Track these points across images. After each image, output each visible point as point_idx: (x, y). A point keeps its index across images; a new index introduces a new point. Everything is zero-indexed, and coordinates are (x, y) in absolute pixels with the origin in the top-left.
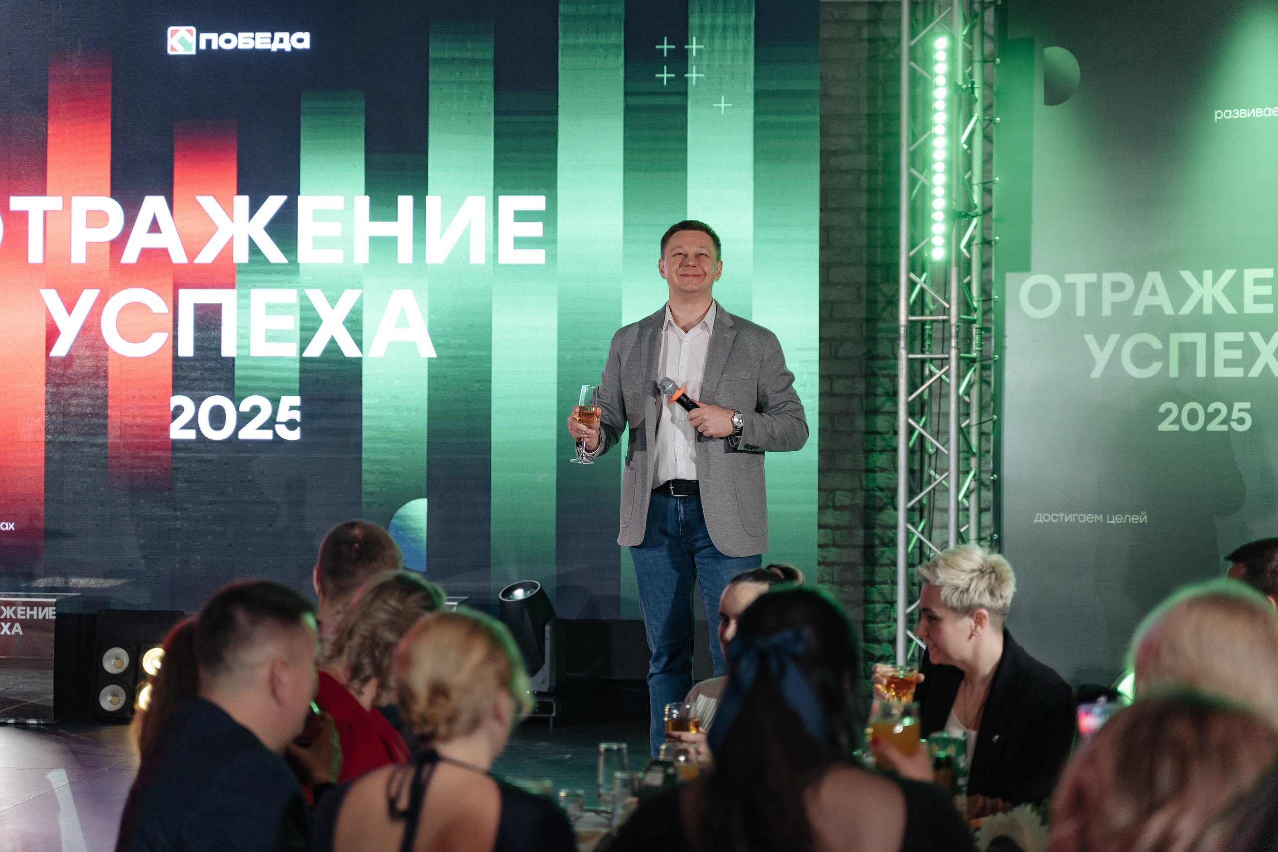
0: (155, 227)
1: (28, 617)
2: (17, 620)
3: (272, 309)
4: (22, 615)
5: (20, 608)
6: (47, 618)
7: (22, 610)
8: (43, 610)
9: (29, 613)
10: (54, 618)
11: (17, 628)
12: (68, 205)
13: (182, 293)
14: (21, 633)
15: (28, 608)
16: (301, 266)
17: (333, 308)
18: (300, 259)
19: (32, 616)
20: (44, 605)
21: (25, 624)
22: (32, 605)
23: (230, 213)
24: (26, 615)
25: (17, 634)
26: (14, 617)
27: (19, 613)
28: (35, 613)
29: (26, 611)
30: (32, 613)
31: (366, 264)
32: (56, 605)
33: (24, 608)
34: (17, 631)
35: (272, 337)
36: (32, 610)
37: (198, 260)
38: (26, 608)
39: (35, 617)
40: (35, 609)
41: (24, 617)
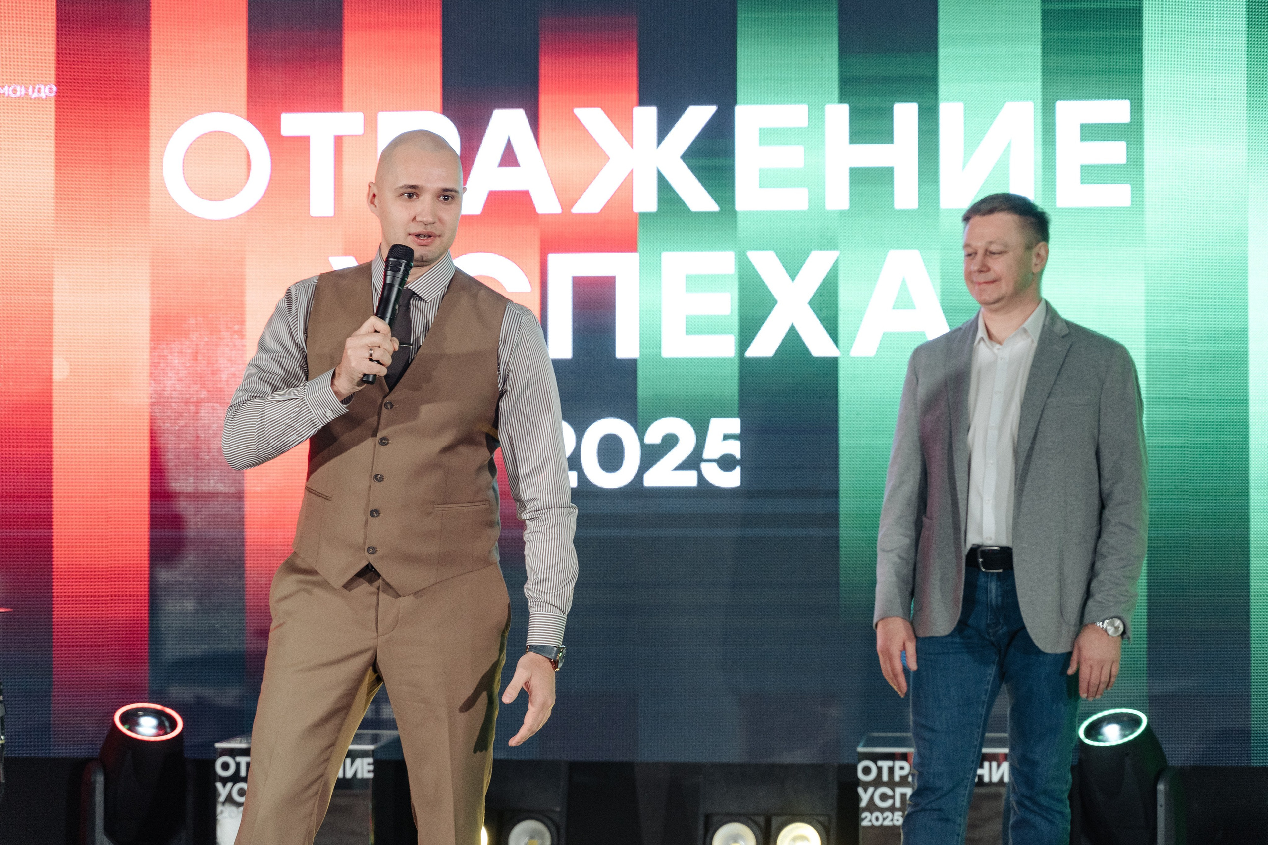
0: (509, 158)
3: (695, 282)
6: (359, 776)
8: (352, 763)
10: (371, 775)
12: (371, 125)
13: (554, 259)
16: (740, 217)
17: (793, 280)
18: (739, 207)
23: (628, 135)
31: (842, 213)
32: (373, 754)
35: (696, 326)
37: (579, 208)
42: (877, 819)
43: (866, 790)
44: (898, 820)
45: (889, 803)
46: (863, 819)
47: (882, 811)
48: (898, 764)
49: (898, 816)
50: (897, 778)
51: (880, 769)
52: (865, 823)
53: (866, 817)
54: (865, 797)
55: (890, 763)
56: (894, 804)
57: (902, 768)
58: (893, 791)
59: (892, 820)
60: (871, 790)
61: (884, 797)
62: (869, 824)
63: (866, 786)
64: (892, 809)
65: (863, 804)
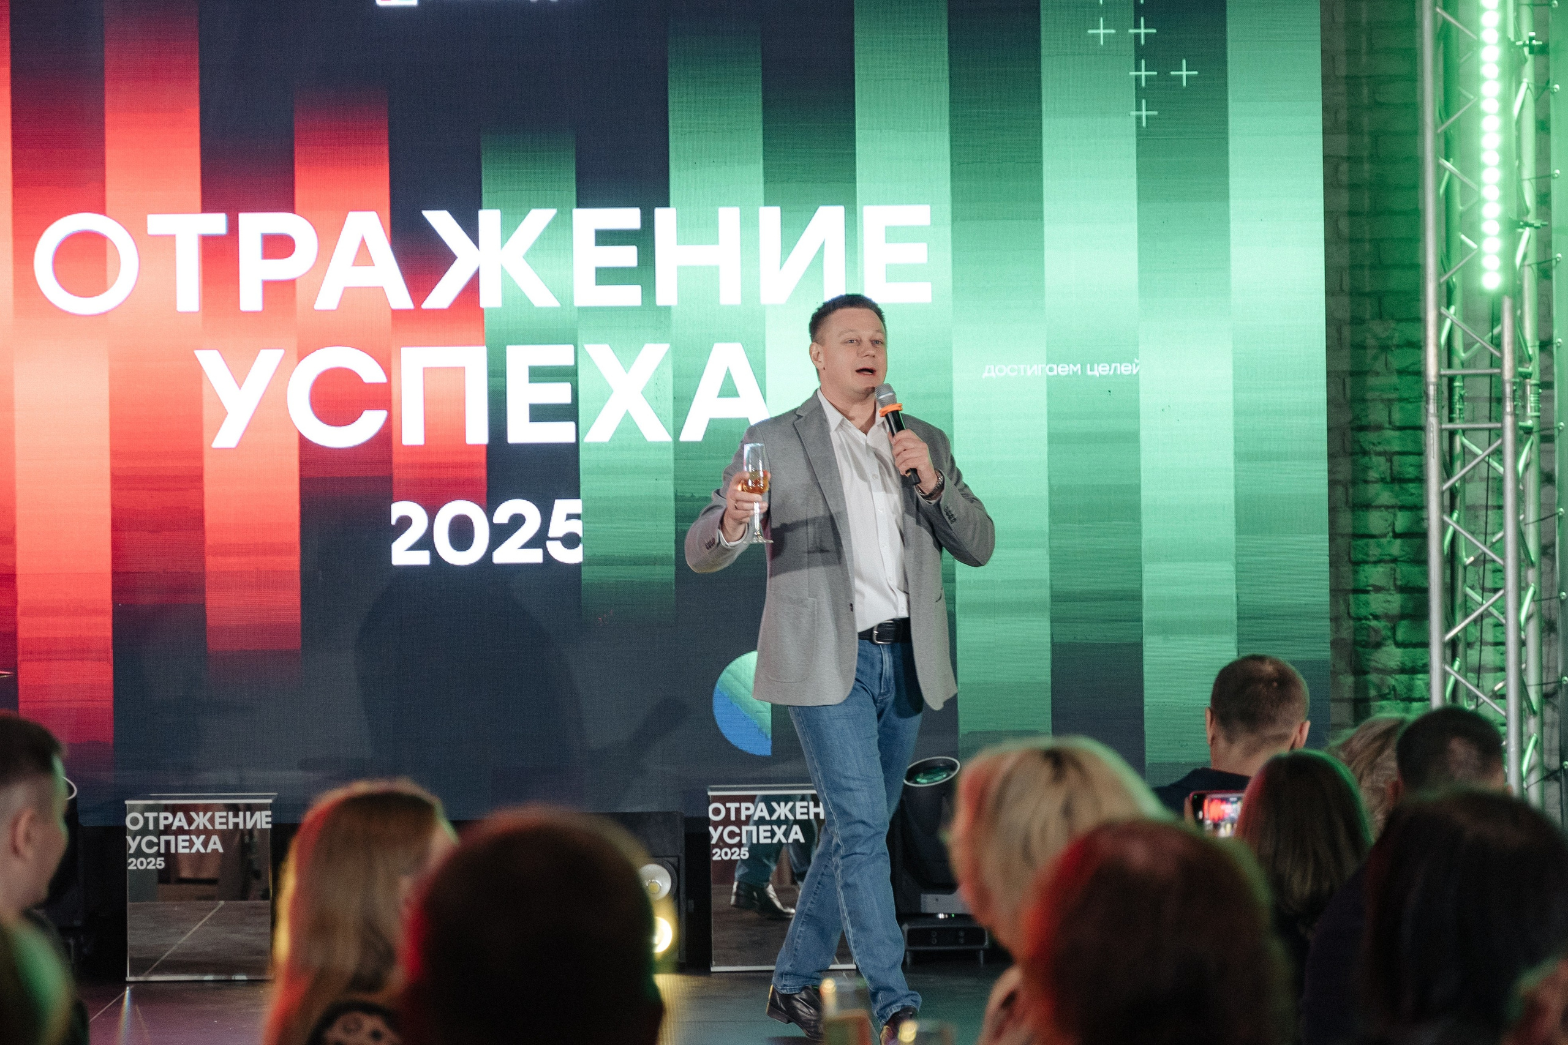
0: (364, 255)
1: (231, 827)
2: (215, 832)
3: (537, 374)
4: (221, 824)
5: (218, 814)
6: (257, 827)
7: (221, 817)
8: (253, 814)
9: (232, 820)
10: (270, 826)
11: (215, 843)
13: (409, 351)
14: (221, 850)
15: (231, 814)
16: (579, 313)
17: (627, 372)
18: (577, 303)
19: (236, 825)
20: (251, 809)
21: (225, 836)
22: (235, 809)
23: (473, 235)
24: (227, 823)
25: (215, 851)
26: (210, 827)
27: (217, 820)
28: (240, 820)
29: (227, 817)
30: (236, 820)
32: (270, 807)
33: (224, 814)
34: (215, 847)
35: (539, 414)
36: (236, 816)
37: (430, 304)
38: (228, 814)
39: (241, 827)
40: (241, 814)
41: (224, 827)
42: (726, 854)
43: (716, 830)
44: (744, 855)
45: (737, 839)
46: (715, 854)
47: (731, 846)
48: (744, 805)
49: (745, 851)
50: (743, 818)
51: (728, 810)
52: (715, 858)
53: (717, 853)
54: (715, 835)
55: (737, 805)
56: (741, 840)
57: (748, 809)
58: (741, 830)
59: (739, 855)
60: (720, 828)
61: (732, 835)
62: (720, 859)
63: (716, 825)
64: (740, 845)
65: (714, 841)
